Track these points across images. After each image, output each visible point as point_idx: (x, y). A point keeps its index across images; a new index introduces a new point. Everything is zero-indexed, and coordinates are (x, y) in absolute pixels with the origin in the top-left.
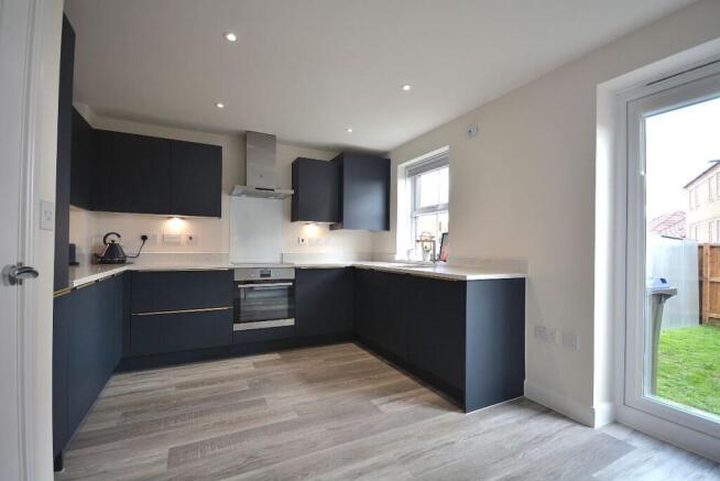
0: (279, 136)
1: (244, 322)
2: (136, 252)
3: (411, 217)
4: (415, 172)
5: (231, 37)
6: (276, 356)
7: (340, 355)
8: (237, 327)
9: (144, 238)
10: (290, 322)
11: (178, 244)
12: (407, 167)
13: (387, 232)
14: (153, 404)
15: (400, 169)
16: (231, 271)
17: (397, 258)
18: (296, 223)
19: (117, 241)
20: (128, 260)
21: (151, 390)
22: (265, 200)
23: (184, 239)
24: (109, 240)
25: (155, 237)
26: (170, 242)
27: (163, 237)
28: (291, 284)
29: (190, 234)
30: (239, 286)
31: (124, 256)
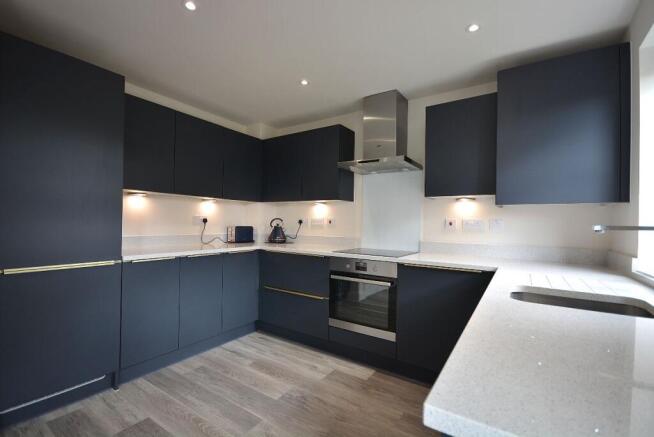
2: (294, 234)
8: (333, 322)
9: (300, 222)
10: (391, 336)
11: (321, 227)
19: (281, 225)
20: (288, 240)
22: (397, 174)
23: (326, 222)
24: (274, 224)
25: (307, 221)
26: (317, 225)
27: (313, 221)
28: (389, 284)
29: (330, 218)
30: (333, 277)
31: (284, 237)
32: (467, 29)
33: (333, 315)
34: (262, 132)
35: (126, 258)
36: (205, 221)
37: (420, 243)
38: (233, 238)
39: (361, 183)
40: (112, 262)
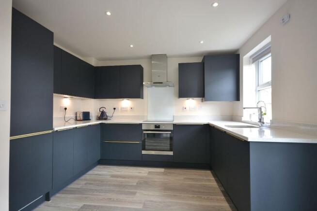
0: (168, 54)
1: (147, 150)
2: (111, 115)
3: (256, 90)
4: (257, 59)
5: (109, 13)
6: (162, 170)
7: (195, 177)
8: (144, 152)
9: (115, 109)
10: (171, 153)
11: (126, 111)
12: (251, 57)
13: (237, 102)
14: (97, 182)
15: (245, 58)
16: (141, 125)
17: (243, 119)
18: (181, 99)
19: (104, 110)
20: (109, 118)
21: (102, 175)
22: (164, 88)
23: (129, 109)
24: (101, 110)
25: (118, 108)
26: (124, 110)
27: (121, 108)
28: (170, 132)
29: (132, 106)
30: (144, 132)
31: (107, 116)
32: (200, 42)
33: (144, 149)
34: (93, 62)
35: (56, 129)
36: (66, 109)
37: (174, 116)
38: (82, 118)
39: (147, 91)
40: (51, 131)
